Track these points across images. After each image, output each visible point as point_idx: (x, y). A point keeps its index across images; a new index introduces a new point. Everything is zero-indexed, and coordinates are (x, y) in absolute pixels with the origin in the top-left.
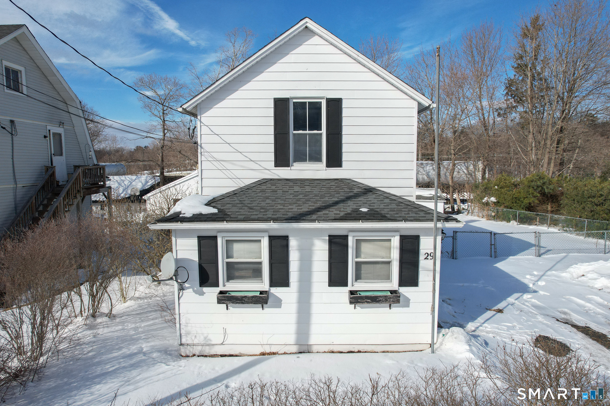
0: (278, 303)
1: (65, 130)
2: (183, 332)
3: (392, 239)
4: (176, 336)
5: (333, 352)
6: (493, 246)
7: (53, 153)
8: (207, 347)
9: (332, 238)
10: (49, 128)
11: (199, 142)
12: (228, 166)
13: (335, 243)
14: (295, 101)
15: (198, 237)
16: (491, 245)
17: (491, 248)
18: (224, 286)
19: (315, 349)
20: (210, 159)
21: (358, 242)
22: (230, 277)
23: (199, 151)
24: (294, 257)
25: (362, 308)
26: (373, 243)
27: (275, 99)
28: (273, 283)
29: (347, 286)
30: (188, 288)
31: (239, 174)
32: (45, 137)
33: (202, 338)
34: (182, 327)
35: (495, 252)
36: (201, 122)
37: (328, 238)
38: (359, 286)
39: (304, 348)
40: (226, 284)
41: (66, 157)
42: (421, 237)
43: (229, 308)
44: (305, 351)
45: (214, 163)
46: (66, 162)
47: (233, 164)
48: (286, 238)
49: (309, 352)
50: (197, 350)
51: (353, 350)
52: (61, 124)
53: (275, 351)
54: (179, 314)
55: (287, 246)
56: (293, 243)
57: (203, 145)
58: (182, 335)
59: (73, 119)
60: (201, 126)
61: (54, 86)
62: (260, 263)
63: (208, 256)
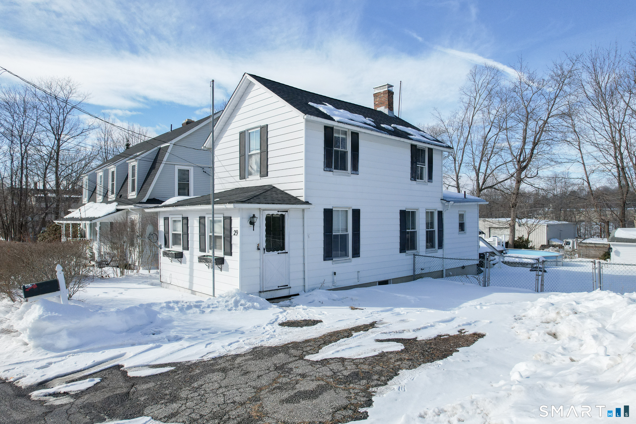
0: (185, 261)
14: (250, 132)
15: (164, 218)
22: (173, 243)
27: (240, 133)
28: (184, 248)
29: (206, 252)
34: (161, 271)
37: (199, 219)
40: (172, 246)
42: (232, 218)
48: (187, 219)
55: (188, 225)
58: (161, 276)
62: (180, 234)
63: (167, 230)
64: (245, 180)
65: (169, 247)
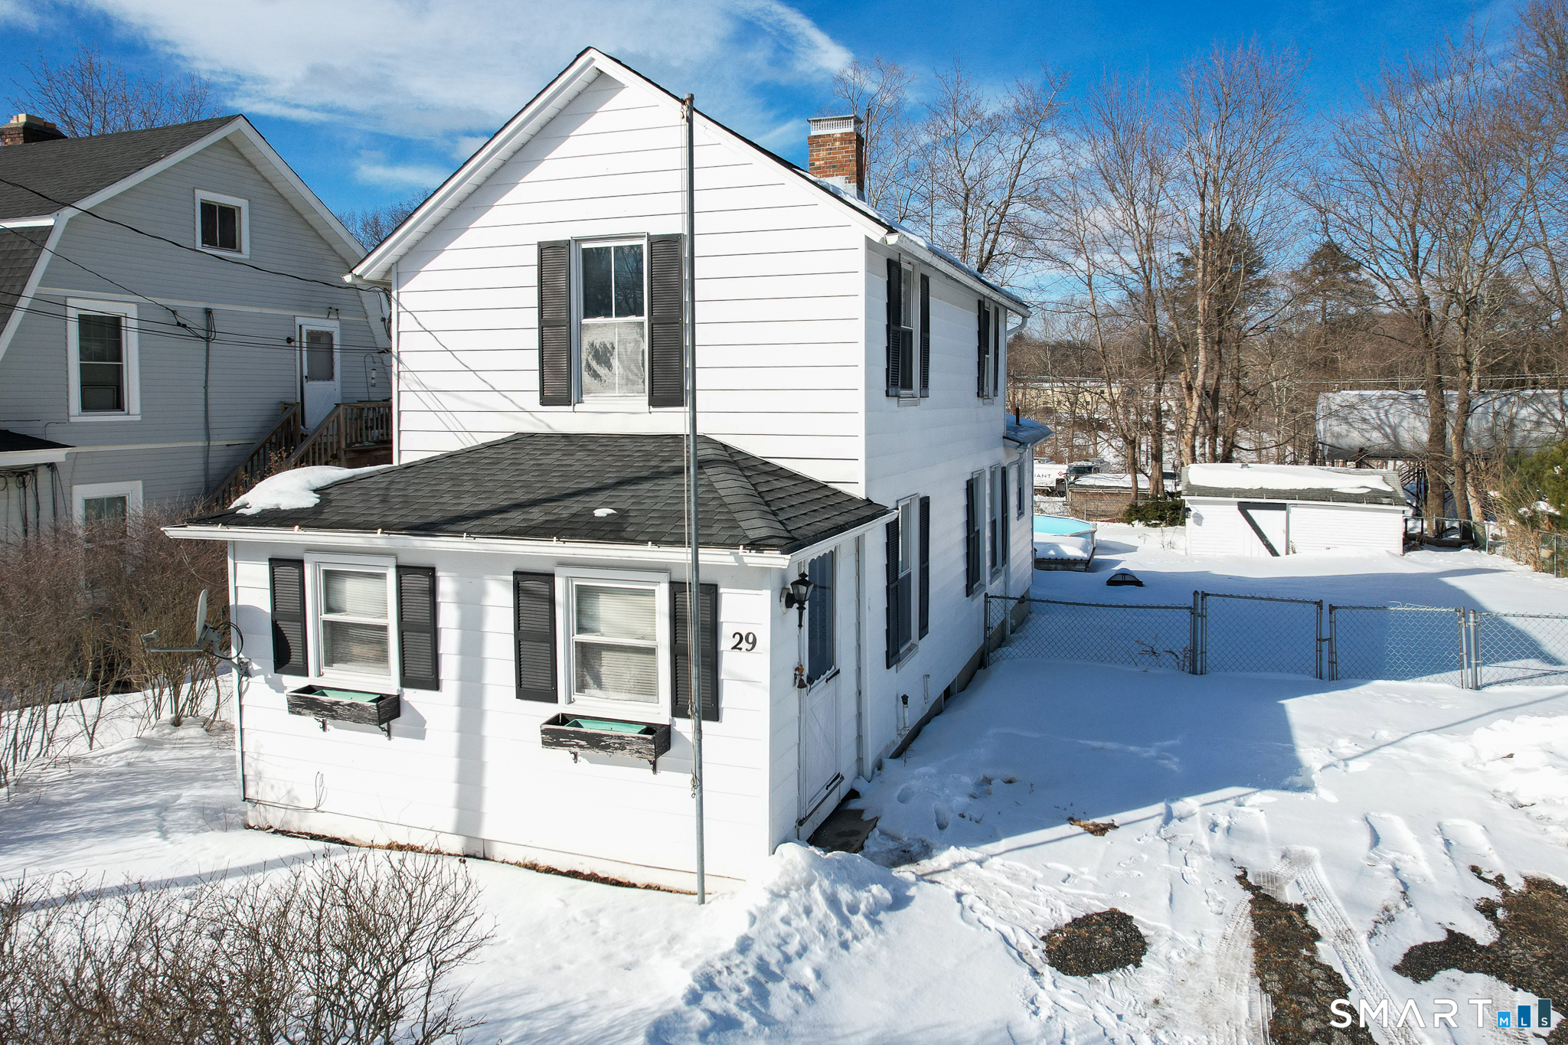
0: (418, 731)
1: (344, 326)
2: (249, 772)
3: (656, 588)
4: (235, 779)
5: (533, 867)
6: (1326, 645)
7: (305, 373)
8: (296, 814)
9: (519, 577)
10: (299, 321)
11: (394, 349)
12: (449, 402)
13: (529, 593)
14: (585, 246)
15: (271, 560)
16: (1320, 640)
17: (1321, 651)
18: (320, 675)
19: (499, 851)
20: (415, 387)
21: (584, 595)
22: (332, 658)
23: (395, 369)
24: (448, 617)
25: (591, 761)
26: (624, 597)
27: (540, 244)
28: (408, 680)
29: (556, 701)
30: (258, 673)
31: (469, 421)
32: (289, 340)
33: (284, 791)
34: (247, 760)
35: (1331, 662)
36: (398, 303)
37: (511, 578)
38: (586, 704)
39: (477, 849)
40: (324, 670)
41: (342, 382)
42: (721, 590)
43: (328, 726)
44: (478, 855)
45: (422, 395)
46: (342, 393)
47: (459, 398)
48: (430, 572)
49: (485, 858)
50: (276, 818)
51: (580, 869)
52: (332, 311)
53: (419, 844)
54: (242, 730)
55: (433, 592)
56: (446, 586)
57: (402, 356)
58: (248, 778)
59: (364, 300)
60: (398, 313)
61: (320, 232)
62: (384, 628)
63: (289, 605)
64: (570, 408)
65: (305, 672)
